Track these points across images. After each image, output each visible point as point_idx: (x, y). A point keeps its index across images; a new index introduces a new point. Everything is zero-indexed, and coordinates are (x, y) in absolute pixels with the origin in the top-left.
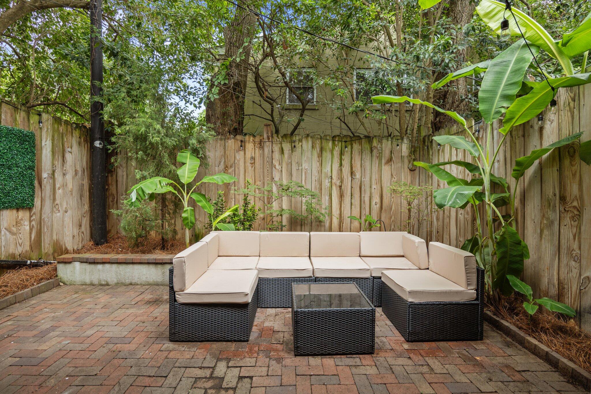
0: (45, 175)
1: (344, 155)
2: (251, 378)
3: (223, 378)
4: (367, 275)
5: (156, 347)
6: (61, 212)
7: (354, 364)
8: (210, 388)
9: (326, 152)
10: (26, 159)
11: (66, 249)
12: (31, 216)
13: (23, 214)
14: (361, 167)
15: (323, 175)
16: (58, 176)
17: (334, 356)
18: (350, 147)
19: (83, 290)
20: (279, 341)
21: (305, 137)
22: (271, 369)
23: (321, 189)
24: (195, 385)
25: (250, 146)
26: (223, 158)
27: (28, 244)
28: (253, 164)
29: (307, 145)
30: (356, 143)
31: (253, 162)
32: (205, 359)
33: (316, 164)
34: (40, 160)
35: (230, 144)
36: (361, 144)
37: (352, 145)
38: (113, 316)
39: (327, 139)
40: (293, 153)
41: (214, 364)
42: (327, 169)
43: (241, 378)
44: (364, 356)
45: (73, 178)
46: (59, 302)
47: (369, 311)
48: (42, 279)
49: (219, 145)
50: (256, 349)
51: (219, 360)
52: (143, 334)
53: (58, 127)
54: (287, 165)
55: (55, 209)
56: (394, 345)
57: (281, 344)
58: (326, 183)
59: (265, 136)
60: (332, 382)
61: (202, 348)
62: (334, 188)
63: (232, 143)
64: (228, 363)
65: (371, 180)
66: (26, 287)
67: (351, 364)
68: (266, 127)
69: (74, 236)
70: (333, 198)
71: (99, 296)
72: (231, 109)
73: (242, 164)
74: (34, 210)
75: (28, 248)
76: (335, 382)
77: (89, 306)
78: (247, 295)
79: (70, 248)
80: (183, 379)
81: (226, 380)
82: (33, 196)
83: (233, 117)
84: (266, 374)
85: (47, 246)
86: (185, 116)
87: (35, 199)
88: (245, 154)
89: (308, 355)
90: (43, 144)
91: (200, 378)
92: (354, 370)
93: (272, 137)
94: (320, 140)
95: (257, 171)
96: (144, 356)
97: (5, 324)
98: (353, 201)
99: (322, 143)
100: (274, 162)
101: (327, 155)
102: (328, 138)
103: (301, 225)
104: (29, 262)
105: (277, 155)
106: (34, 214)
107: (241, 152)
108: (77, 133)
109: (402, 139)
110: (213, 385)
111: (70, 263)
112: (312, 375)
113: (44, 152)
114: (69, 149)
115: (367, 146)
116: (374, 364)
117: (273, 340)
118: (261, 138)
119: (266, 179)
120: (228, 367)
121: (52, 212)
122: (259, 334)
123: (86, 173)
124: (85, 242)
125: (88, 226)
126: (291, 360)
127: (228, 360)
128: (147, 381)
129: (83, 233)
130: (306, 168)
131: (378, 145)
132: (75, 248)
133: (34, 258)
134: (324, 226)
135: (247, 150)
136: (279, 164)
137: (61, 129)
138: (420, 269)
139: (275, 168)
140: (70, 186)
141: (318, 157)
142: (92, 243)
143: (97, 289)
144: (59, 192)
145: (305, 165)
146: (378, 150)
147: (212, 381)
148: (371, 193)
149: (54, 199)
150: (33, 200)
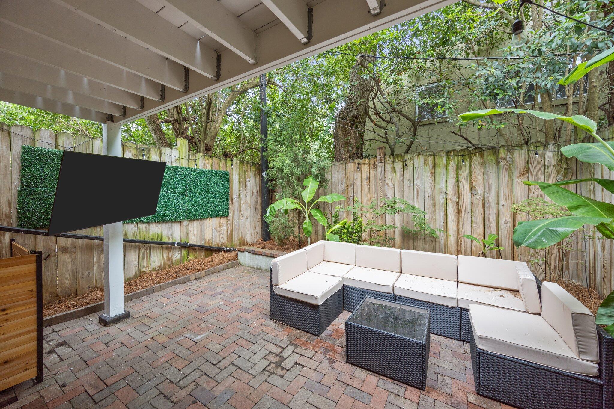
0: (235, 196)
1: (461, 170)
2: (303, 366)
3: (286, 359)
4: (453, 304)
5: (261, 320)
6: (244, 219)
7: (396, 392)
8: (274, 363)
9: (439, 167)
10: (224, 188)
11: (247, 242)
12: (227, 222)
13: (223, 220)
14: (484, 180)
15: (437, 191)
16: (242, 196)
17: (381, 377)
18: (468, 161)
19: (248, 270)
20: (342, 345)
21: (416, 155)
22: (321, 365)
23: (435, 205)
24: (266, 357)
25: (365, 168)
26: (345, 179)
27: (226, 238)
28: (368, 182)
29: (418, 162)
30: (476, 156)
31: (368, 181)
32: (283, 340)
33: (428, 181)
34: (232, 188)
35: (350, 167)
36: (482, 156)
37: (471, 159)
38: (252, 292)
39: (440, 155)
40: (405, 171)
41: (286, 346)
42: (441, 185)
43: (297, 364)
44: (412, 388)
45: (251, 197)
46: (233, 276)
47: (417, 344)
48: (229, 260)
49: (341, 168)
50: (321, 345)
51: (291, 344)
52: (259, 309)
53: (242, 167)
54: (399, 182)
55: (240, 217)
56: (457, 391)
57: (342, 347)
58: (440, 199)
59: (378, 158)
60: (362, 400)
61: (286, 331)
62: (450, 203)
63: (351, 166)
64: (295, 348)
65: (498, 196)
66: (221, 263)
67: (392, 390)
68: (379, 150)
69: (251, 234)
70: (448, 214)
71: (253, 276)
72: (351, 138)
73: (359, 183)
74: (229, 218)
75: (226, 241)
76: (364, 401)
77: (244, 282)
78: (317, 298)
79: (249, 242)
80: (262, 349)
81: (286, 361)
82: (228, 209)
83: (354, 144)
84: (314, 369)
85: (236, 239)
86: (330, 145)
87: (230, 211)
88: (361, 174)
89: (357, 366)
90: (234, 178)
91: (272, 353)
92: (391, 398)
93: (385, 158)
94: (432, 157)
95: (371, 188)
96: (251, 325)
97: (204, 284)
98: (473, 218)
99: (434, 159)
100: (386, 180)
101: (441, 171)
102: (442, 153)
103: (414, 239)
104: (225, 249)
105: (389, 174)
106: (229, 220)
107: (358, 173)
108: (253, 169)
109: (545, 145)
110: (277, 362)
111: (243, 252)
112: (349, 385)
113: (234, 182)
114: (249, 179)
115: (491, 158)
116: (417, 401)
117: (338, 342)
118: (375, 160)
119: (380, 195)
120: (293, 352)
121: (239, 219)
122: (331, 333)
123: (259, 194)
124: (258, 238)
125: (260, 228)
126: (341, 365)
127: (297, 346)
128: (244, 343)
129: (257, 232)
130: (418, 184)
131: (507, 155)
132: (252, 242)
133: (229, 246)
134: (439, 242)
135: (363, 171)
136: (392, 182)
137: (244, 167)
138: (527, 312)
139: (388, 185)
140: (249, 202)
141: (431, 173)
142: (262, 239)
143: (254, 271)
144: (243, 206)
145: (417, 182)
146: (507, 162)
147: (278, 358)
148: (498, 211)
149: (240, 211)
150: (228, 212)
